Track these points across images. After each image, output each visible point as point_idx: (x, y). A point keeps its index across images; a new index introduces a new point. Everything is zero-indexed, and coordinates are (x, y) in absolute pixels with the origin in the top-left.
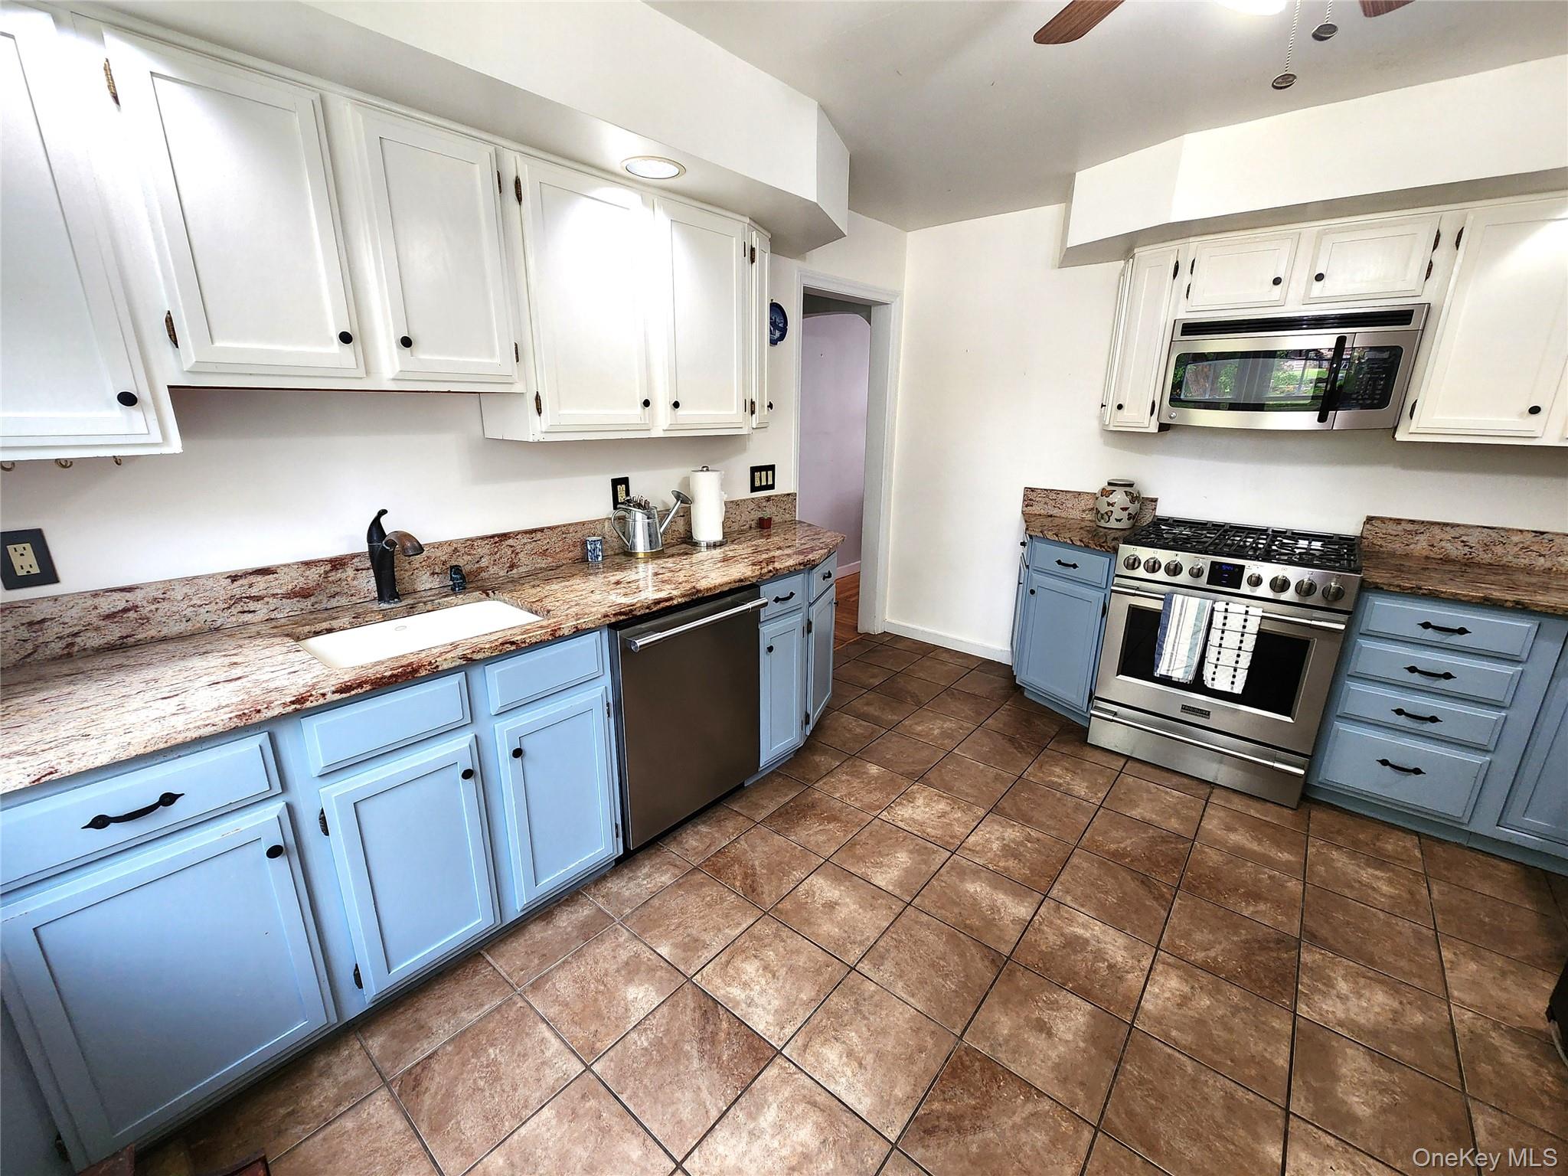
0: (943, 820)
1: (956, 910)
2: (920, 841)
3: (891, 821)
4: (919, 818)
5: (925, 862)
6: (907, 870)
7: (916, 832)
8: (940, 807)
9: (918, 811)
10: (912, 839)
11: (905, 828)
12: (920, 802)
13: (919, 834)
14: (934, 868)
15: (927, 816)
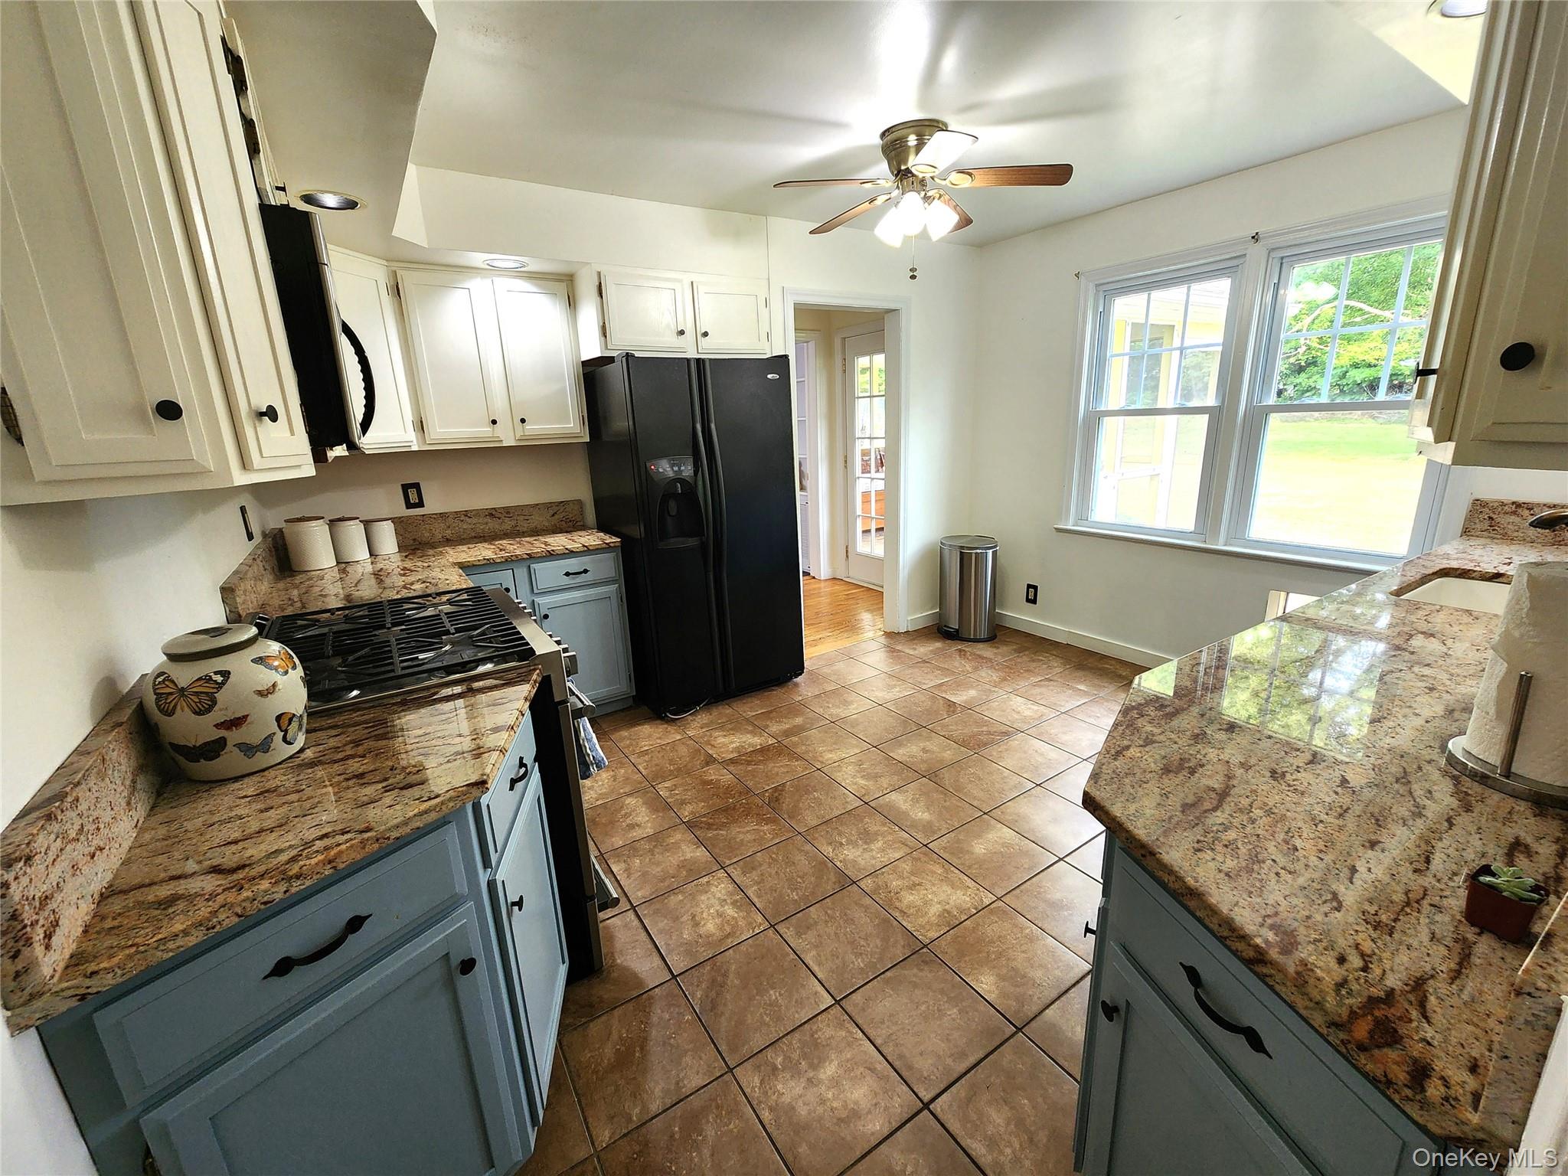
0: (917, 880)
1: (948, 803)
2: (955, 861)
3: (981, 889)
4: (945, 888)
5: (958, 841)
6: (979, 836)
7: (957, 871)
8: (912, 898)
9: (943, 897)
10: (962, 864)
11: (966, 878)
12: (935, 910)
13: (953, 869)
14: (952, 834)
15: (934, 889)
